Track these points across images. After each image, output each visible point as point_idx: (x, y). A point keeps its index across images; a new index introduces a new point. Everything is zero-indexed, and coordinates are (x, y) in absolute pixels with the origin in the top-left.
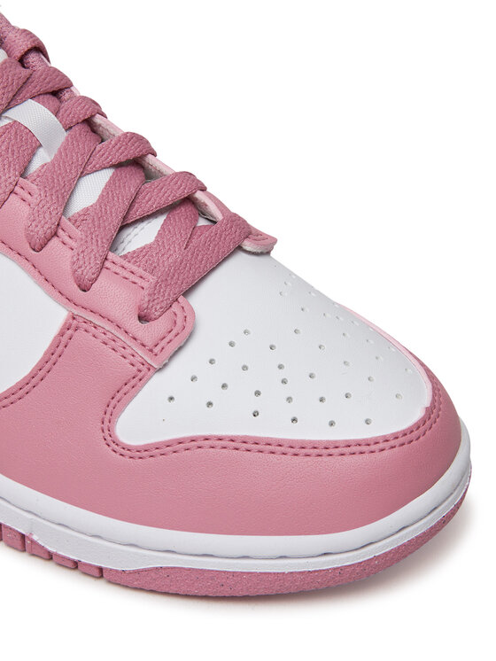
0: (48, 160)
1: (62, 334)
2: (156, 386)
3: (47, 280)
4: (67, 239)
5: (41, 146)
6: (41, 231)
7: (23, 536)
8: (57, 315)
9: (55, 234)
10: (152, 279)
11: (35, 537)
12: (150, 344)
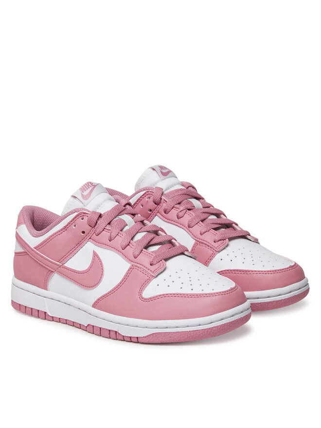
0: (129, 228)
1: (129, 270)
2: (154, 282)
3: (126, 257)
4: (132, 246)
5: (127, 225)
6: (124, 244)
7: (116, 332)
8: (128, 265)
9: (129, 245)
10: (155, 255)
11: (119, 332)
12: (153, 271)
